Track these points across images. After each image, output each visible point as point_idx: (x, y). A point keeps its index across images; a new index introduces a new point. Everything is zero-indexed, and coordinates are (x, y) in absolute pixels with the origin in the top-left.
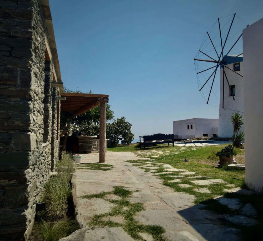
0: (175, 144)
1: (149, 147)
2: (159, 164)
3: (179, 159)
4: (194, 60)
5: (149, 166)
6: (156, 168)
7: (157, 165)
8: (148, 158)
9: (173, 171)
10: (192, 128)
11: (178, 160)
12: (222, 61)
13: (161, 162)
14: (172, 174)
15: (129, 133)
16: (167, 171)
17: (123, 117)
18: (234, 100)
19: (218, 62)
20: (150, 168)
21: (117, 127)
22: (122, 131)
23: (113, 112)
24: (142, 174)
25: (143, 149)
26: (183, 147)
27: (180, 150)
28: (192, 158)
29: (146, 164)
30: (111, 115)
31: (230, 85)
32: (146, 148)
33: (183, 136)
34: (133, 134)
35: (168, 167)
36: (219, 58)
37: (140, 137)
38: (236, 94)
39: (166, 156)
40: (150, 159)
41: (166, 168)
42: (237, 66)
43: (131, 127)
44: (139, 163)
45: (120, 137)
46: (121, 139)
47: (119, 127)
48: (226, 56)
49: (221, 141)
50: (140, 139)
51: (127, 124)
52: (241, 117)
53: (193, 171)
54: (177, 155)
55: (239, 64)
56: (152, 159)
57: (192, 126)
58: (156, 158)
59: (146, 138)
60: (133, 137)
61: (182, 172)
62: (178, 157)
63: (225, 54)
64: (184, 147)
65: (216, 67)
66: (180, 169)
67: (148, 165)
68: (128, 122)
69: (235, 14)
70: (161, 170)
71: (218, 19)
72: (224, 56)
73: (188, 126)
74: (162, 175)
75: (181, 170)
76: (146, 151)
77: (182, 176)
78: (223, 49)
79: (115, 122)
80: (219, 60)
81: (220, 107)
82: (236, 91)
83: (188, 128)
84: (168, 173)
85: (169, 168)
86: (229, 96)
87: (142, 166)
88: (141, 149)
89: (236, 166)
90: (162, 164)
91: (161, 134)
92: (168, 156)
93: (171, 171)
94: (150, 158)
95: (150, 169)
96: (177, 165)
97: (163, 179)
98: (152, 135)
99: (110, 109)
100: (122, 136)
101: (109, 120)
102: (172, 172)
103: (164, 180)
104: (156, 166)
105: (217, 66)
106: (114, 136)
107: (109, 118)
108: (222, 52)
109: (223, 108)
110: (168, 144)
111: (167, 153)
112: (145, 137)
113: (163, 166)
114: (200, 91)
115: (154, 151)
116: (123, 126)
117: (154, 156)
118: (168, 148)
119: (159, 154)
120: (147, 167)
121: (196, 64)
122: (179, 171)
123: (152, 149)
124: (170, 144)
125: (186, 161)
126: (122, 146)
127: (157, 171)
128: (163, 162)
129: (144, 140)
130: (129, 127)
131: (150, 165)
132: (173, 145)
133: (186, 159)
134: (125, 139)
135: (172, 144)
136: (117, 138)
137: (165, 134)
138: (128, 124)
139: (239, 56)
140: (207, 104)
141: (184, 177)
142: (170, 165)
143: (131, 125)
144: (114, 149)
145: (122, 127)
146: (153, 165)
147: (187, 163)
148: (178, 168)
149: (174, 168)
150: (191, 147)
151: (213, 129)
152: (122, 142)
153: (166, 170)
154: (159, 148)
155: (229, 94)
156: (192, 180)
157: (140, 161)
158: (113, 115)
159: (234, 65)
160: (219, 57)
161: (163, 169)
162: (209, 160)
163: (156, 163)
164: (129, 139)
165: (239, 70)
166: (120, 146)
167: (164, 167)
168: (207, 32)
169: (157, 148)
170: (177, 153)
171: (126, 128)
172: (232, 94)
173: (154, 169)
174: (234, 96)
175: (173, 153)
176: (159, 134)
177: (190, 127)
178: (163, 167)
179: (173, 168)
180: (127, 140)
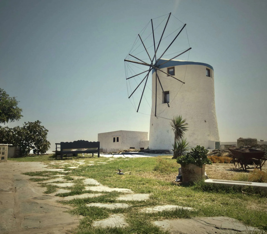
0: (101, 155)
1: (67, 158)
2: (76, 178)
3: (108, 171)
4: (125, 60)
5: (58, 182)
6: (70, 184)
7: (73, 180)
8: (62, 170)
9: (102, 192)
10: (118, 141)
11: (108, 173)
12: (155, 64)
13: (80, 176)
14: (101, 200)
15: (44, 140)
16: (90, 192)
17: (38, 121)
18: (169, 107)
19: (150, 66)
20: (59, 185)
21: (29, 132)
22: (34, 138)
23: (21, 110)
24: (35, 198)
25: (59, 159)
26: (110, 158)
27: (108, 160)
28: (129, 170)
29: (55, 178)
30: (18, 112)
31: (164, 91)
32: (64, 158)
33: (108, 149)
34: (49, 142)
35: (92, 184)
36: (152, 62)
37: (56, 144)
38: (170, 101)
39: (88, 166)
40: (65, 171)
41: (89, 185)
42: (171, 70)
43: (47, 133)
44: (43, 176)
45: (32, 145)
46: (33, 147)
47: (31, 132)
48: (159, 59)
49: (153, 153)
50: (56, 146)
51: (41, 128)
52: (183, 122)
53: (142, 192)
54: (105, 166)
55: (174, 68)
56: (67, 170)
57: (118, 138)
58: (74, 170)
59: (64, 145)
60: (50, 145)
61: (120, 193)
62: (107, 168)
63: (158, 58)
64: (112, 158)
65: (148, 71)
66: (115, 187)
67: (57, 180)
68: (43, 127)
69: (171, 13)
70: (78, 190)
71: (152, 20)
72: (157, 59)
73: (114, 139)
74: (79, 202)
75: (118, 190)
76: (62, 161)
77: (126, 206)
78: (156, 52)
79: (27, 126)
80: (152, 63)
81: (151, 115)
82: (171, 97)
83: (114, 141)
84: (91, 196)
85: (94, 185)
86: (163, 103)
87: (44, 182)
88: (57, 159)
89: (214, 182)
90: (81, 177)
91: (84, 141)
92: (93, 167)
93: (99, 190)
94: (64, 169)
95: (58, 187)
96: (108, 181)
97: (81, 214)
98: (72, 142)
99: (17, 106)
100: (35, 144)
101: (15, 120)
102: (100, 195)
103: (82, 217)
104: (70, 181)
105: (150, 70)
106: (25, 143)
107: (15, 118)
108: (155, 56)
109: (156, 116)
110: (92, 154)
111: (91, 163)
112: (62, 144)
113: (84, 181)
114: (129, 98)
115: (74, 161)
116: (37, 130)
117: (71, 166)
118: (92, 159)
119: (79, 164)
120: (54, 182)
121: (126, 64)
122: (115, 191)
123: (71, 159)
124: (94, 154)
125: (120, 174)
126: (34, 156)
127: (69, 191)
128: (83, 176)
129: (61, 148)
130: (44, 132)
131: (60, 179)
132: (99, 156)
133: (120, 171)
134: (39, 148)
135: (97, 154)
136: (29, 146)
137: (89, 141)
138: (44, 129)
139: (172, 60)
140: (137, 112)
141: (130, 209)
142: (95, 179)
143: (48, 131)
144: (23, 159)
145: (35, 133)
146: (66, 180)
147: (124, 177)
148: (110, 186)
149: (104, 184)
150: (121, 158)
151: (140, 143)
152: (34, 151)
153: (87, 188)
154: (80, 159)
155: (163, 101)
156: (156, 219)
157: (47, 174)
158: (22, 114)
159: (168, 69)
160: (152, 60)
161: (83, 187)
162: (157, 173)
163: (72, 177)
164: (44, 147)
165: (174, 74)
166: (32, 156)
167: (85, 183)
168: (139, 35)
169: (78, 158)
170: (104, 163)
171: (40, 133)
172: (166, 101)
173: (64, 188)
174: (169, 103)
175: (99, 164)
176: (81, 140)
177: (116, 140)
178: (82, 183)
179: (101, 185)
180: (41, 148)
